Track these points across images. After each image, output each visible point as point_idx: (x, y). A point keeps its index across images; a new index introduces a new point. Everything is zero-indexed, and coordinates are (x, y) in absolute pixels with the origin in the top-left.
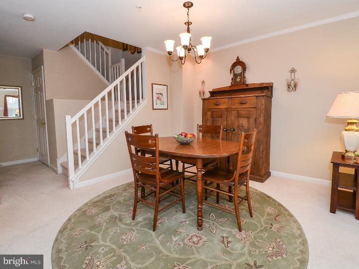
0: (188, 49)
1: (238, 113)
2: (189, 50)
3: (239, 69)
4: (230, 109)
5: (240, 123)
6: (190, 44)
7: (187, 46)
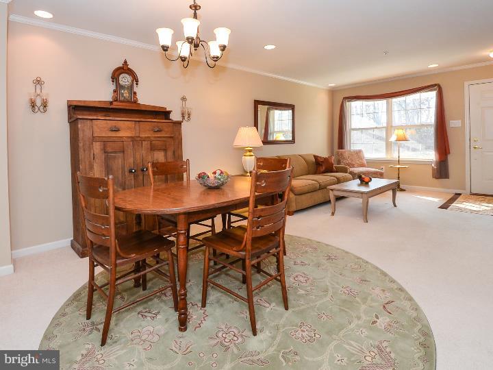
0: (195, 43)
1: (151, 143)
2: (196, 46)
3: (125, 80)
4: (139, 139)
5: (155, 159)
6: (198, 38)
7: (192, 39)
